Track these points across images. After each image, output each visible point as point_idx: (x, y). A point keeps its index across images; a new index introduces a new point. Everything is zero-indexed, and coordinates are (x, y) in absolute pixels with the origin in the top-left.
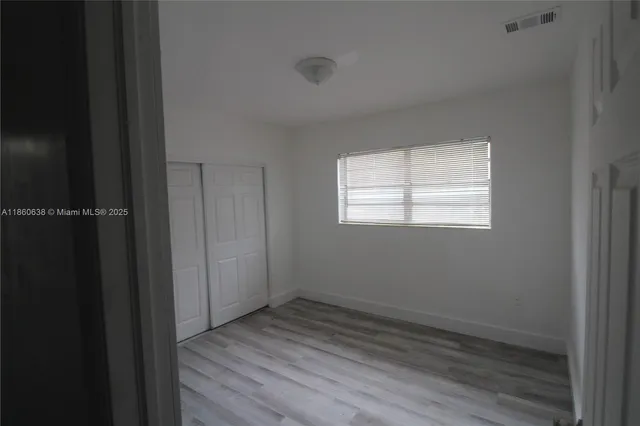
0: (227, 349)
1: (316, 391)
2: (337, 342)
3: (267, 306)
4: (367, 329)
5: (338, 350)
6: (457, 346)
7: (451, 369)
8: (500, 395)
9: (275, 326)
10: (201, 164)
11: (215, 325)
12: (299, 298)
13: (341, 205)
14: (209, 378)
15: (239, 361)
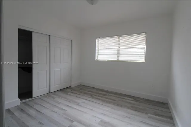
0: (55, 99)
1: (86, 113)
2: (93, 98)
3: (70, 87)
4: (103, 94)
5: (93, 100)
6: (133, 100)
7: (132, 107)
8: (149, 115)
9: (72, 93)
10: (50, 36)
11: (51, 91)
12: (81, 85)
13: (96, 54)
14: (47, 108)
15: (59, 103)
